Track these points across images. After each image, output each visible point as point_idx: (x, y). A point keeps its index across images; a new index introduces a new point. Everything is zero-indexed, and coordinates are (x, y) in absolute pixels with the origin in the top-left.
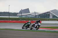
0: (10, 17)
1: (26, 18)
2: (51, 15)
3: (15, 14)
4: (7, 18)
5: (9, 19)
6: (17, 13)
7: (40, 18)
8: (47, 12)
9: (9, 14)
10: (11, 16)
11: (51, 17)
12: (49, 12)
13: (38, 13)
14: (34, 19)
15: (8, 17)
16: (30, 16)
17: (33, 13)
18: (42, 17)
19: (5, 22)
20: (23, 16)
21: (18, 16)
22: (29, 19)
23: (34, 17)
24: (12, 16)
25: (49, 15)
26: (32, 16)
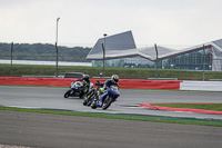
0: (60, 64)
1: (121, 68)
2: (215, 57)
3: (79, 53)
4: (49, 68)
5: (57, 70)
6: (88, 49)
7: (174, 67)
8: (204, 48)
9: (55, 51)
10: (63, 60)
12: (210, 46)
13: (168, 50)
14: (153, 74)
15: (54, 63)
16: (136, 61)
17: (147, 50)
18: (182, 66)
19: (41, 83)
20: (110, 62)
21: (90, 60)
22: (135, 72)
23: (153, 67)
24: (69, 61)
25: (209, 58)
26: (145, 62)
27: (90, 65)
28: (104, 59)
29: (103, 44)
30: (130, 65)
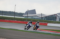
1: (32, 19)
2: (57, 17)
5: (15, 19)
6: (23, 14)
7: (46, 20)
8: (54, 15)
9: (14, 14)
10: (16, 16)
11: (58, 20)
12: (56, 15)
13: (44, 15)
14: (40, 21)
15: (14, 17)
16: (36, 17)
17: (39, 15)
18: (48, 19)
19: (10, 22)
20: (29, 17)
21: (23, 17)
22: (35, 20)
23: (40, 19)
24: (18, 16)
25: (56, 18)
26: (38, 18)
27: (23, 18)
28: (27, 16)
29: (27, 12)
30: (34, 18)
